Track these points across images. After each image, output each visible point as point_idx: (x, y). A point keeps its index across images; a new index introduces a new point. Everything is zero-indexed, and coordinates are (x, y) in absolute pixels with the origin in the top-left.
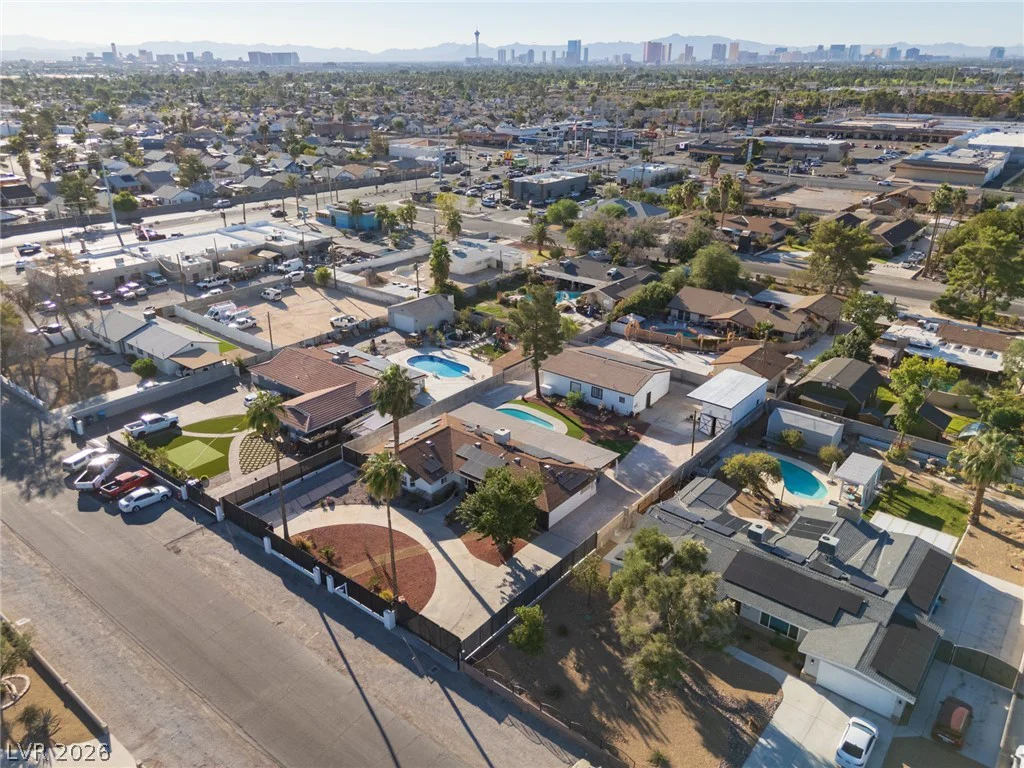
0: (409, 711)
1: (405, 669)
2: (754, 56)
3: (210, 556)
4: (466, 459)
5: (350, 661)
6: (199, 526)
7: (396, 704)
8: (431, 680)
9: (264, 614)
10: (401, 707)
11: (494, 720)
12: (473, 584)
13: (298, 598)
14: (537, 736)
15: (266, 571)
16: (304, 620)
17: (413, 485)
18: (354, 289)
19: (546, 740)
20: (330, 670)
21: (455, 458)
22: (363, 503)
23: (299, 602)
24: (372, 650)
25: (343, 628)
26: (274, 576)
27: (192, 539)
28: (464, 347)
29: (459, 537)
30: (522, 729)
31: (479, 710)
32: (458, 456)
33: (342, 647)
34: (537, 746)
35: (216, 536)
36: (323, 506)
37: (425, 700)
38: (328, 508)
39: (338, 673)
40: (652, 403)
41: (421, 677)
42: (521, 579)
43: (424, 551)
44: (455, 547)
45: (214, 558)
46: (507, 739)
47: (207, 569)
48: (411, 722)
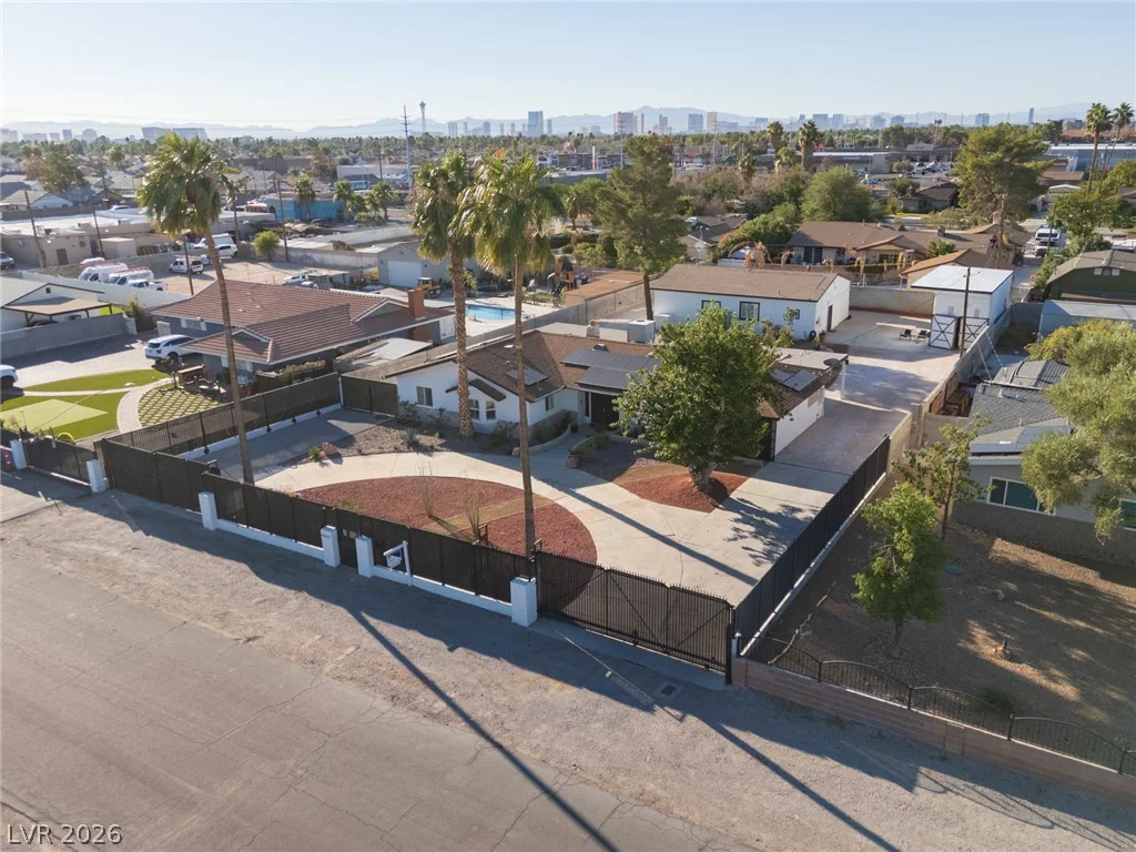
0: (650, 787)
1: (595, 696)
2: (735, 125)
3: (71, 544)
4: (587, 367)
5: (452, 695)
6: (52, 502)
7: (606, 774)
8: (678, 713)
9: (213, 626)
10: (621, 778)
11: (884, 784)
12: (676, 539)
13: (291, 594)
14: (1023, 807)
15: (207, 556)
16: (314, 629)
17: (491, 415)
18: (317, 257)
19: (1054, 814)
20: (402, 716)
21: (562, 369)
22: (397, 450)
23: (295, 599)
24: (499, 669)
25: (414, 635)
26: (227, 562)
27: (33, 521)
28: (506, 296)
29: (611, 480)
30: (975, 796)
31: (832, 763)
32: (567, 365)
33: (423, 669)
34: (1045, 833)
35: (88, 514)
36: (317, 459)
37: (677, 756)
38: (329, 461)
39: (425, 721)
40: (832, 327)
41: (648, 709)
42: (772, 527)
43: (549, 503)
44: (609, 493)
45: (82, 546)
46: (948, 823)
47: (65, 563)
48: (668, 812)
